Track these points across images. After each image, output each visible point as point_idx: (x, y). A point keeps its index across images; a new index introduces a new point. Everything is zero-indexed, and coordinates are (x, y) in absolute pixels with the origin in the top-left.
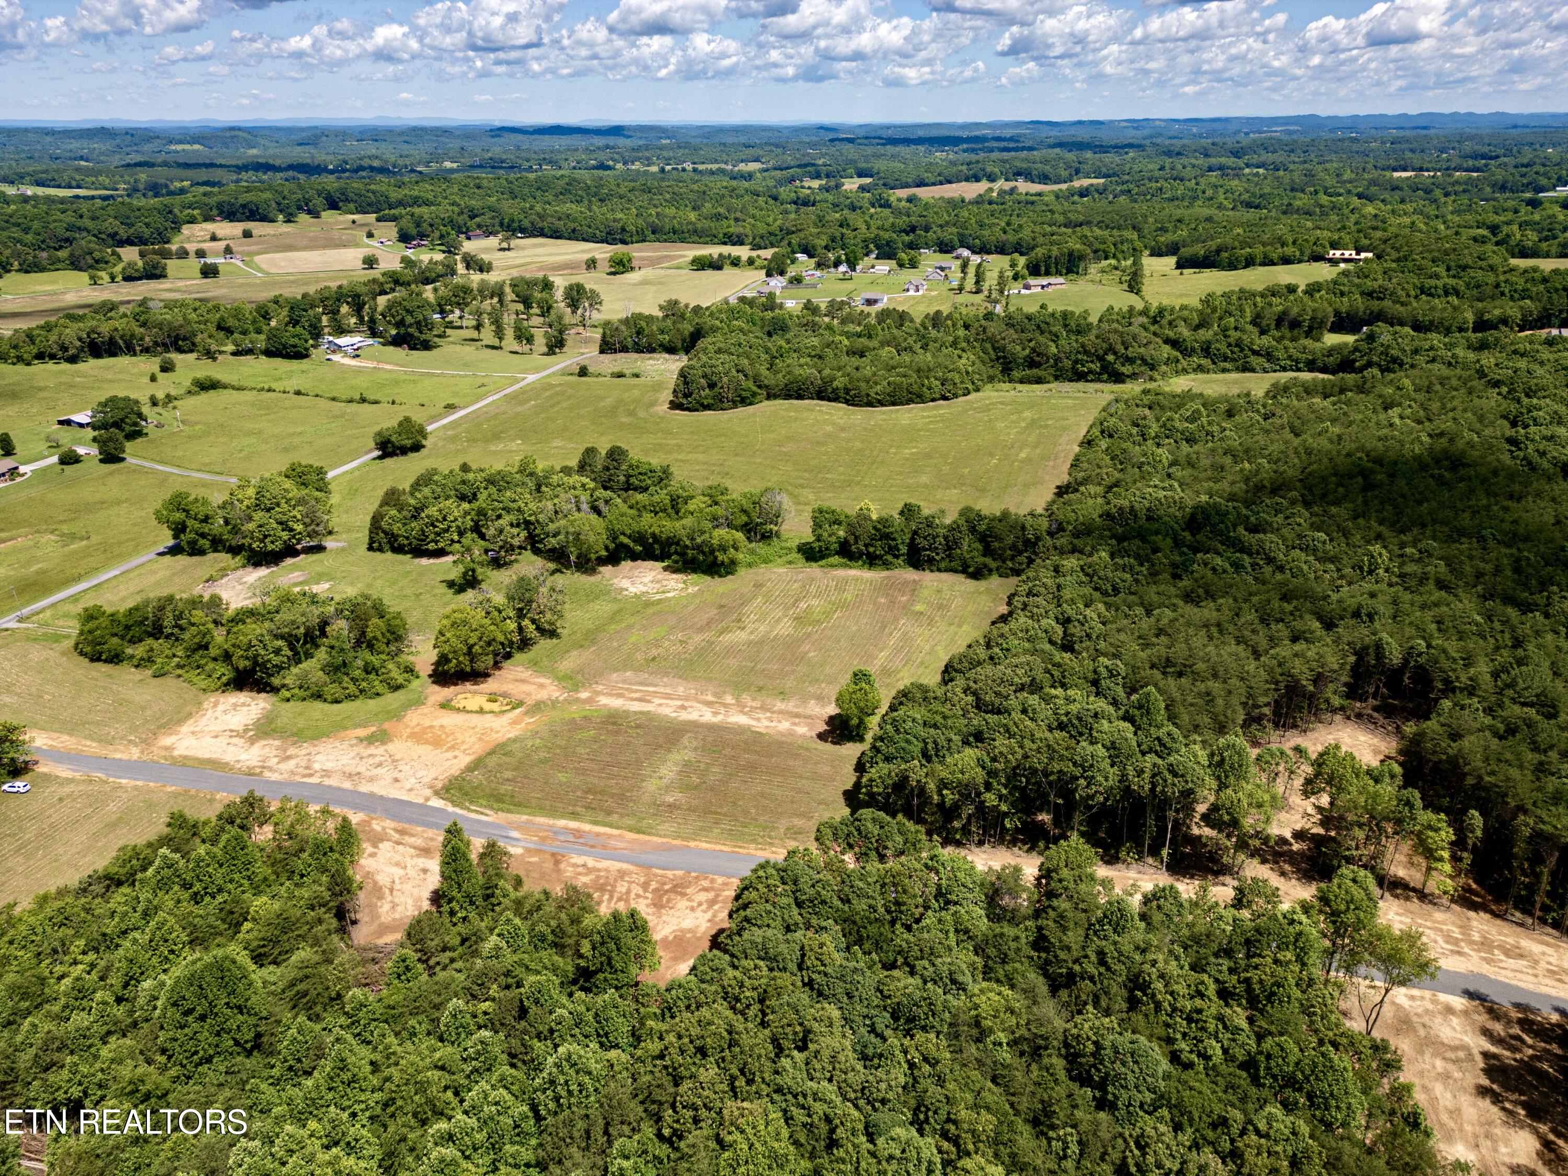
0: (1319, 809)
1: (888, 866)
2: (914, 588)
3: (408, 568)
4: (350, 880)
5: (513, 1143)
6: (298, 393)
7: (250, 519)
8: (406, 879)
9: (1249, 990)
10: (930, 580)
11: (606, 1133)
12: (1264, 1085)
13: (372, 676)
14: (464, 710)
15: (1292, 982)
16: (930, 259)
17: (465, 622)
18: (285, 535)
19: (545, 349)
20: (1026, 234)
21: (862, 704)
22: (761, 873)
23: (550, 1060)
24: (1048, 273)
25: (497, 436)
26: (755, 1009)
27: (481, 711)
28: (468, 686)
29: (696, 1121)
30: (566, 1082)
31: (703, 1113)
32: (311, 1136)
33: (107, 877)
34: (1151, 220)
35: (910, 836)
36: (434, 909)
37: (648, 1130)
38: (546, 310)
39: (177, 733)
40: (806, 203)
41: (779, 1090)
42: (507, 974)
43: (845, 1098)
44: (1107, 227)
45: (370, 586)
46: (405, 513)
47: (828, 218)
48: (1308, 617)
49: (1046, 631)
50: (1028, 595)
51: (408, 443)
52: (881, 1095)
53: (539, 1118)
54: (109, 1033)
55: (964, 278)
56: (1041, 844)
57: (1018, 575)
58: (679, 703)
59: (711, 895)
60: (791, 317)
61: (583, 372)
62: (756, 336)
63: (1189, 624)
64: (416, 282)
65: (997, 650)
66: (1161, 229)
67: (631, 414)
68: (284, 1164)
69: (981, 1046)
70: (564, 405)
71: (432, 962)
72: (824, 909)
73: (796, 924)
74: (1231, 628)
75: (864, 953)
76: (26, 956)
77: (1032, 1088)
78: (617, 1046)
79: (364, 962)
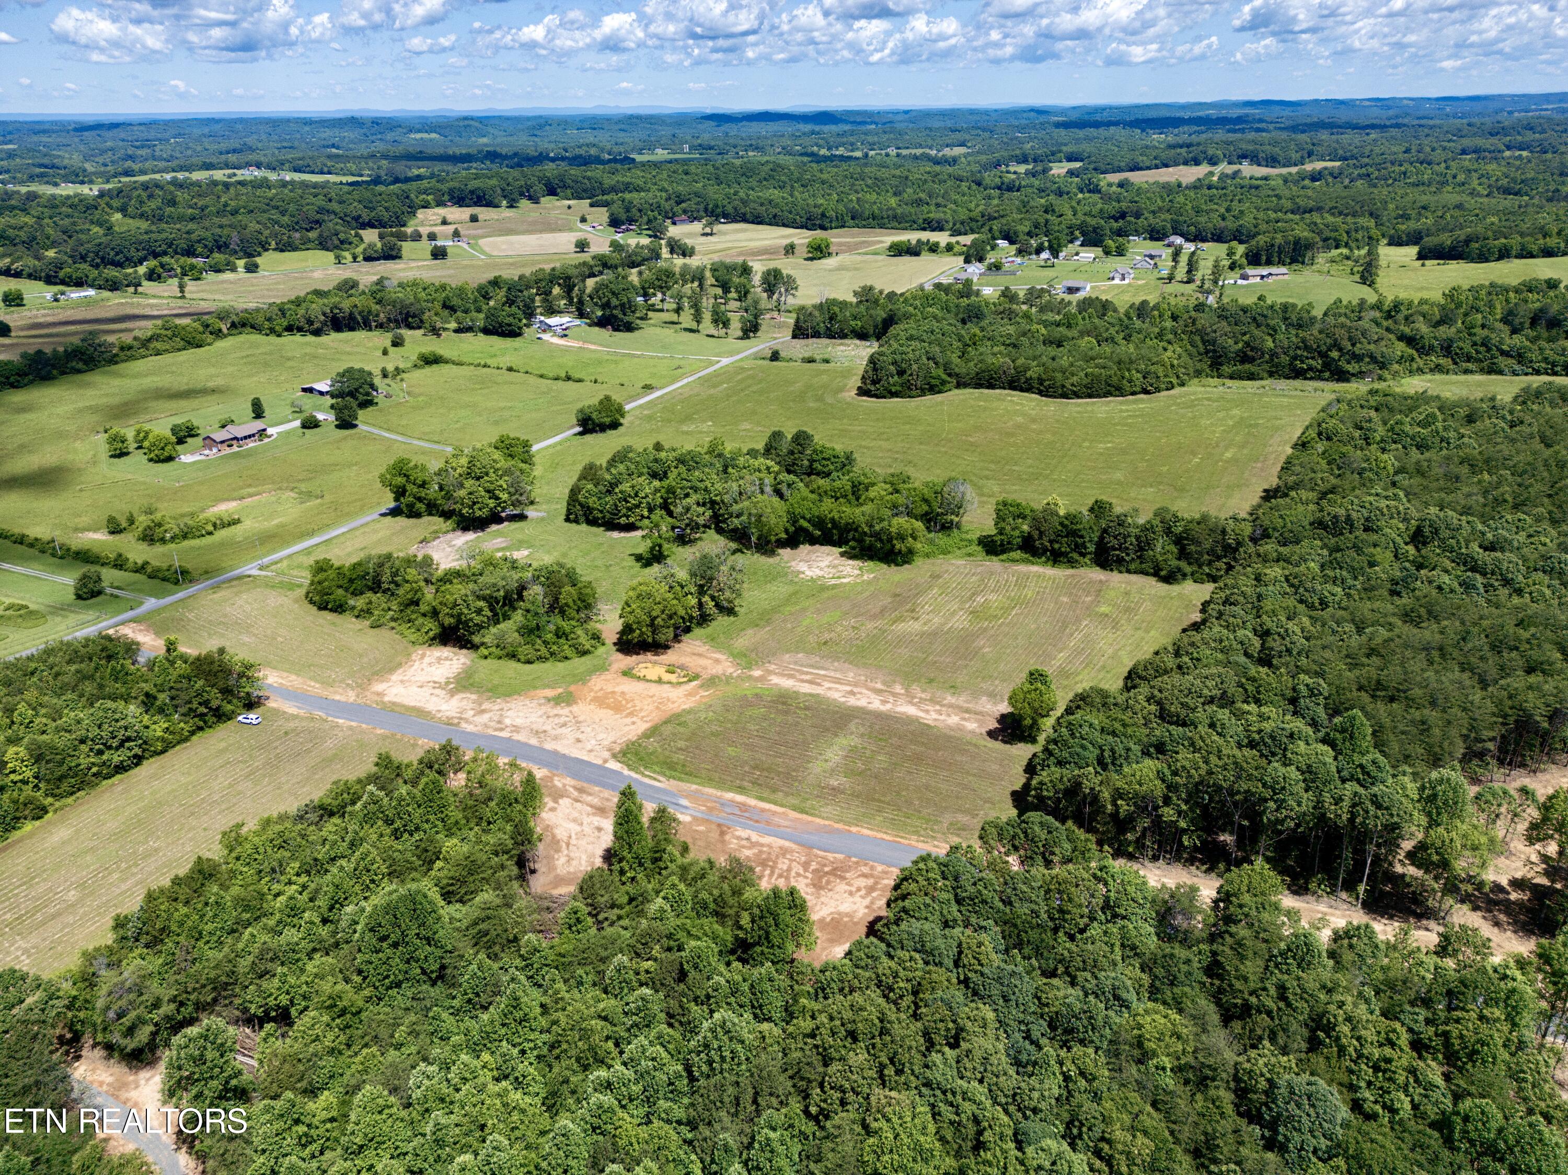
0: (1545, 858)
1: (1054, 872)
2: (1099, 590)
3: (601, 540)
4: (531, 832)
5: (666, 1099)
6: (510, 369)
7: (462, 486)
8: (581, 835)
9: (1447, 1044)
10: (1117, 580)
11: (755, 1102)
12: (1458, 1149)
13: (562, 641)
14: (644, 679)
15: (1500, 1042)
16: (1139, 247)
17: (649, 595)
18: (492, 503)
19: (740, 333)
20: (1247, 221)
21: (1036, 705)
22: (921, 865)
23: (706, 1025)
24: (1269, 263)
25: (688, 418)
26: (908, 999)
27: (660, 681)
28: (649, 656)
29: (843, 1103)
30: (720, 1047)
31: (850, 1096)
32: (484, 1067)
33: (322, 807)
34: (1391, 206)
35: (1079, 844)
36: (605, 867)
37: (796, 1105)
38: (743, 294)
39: (389, 680)
40: (1010, 188)
41: (928, 1084)
42: (670, 936)
43: (995, 1102)
44: (1340, 213)
45: (565, 555)
46: (601, 487)
47: (1032, 203)
48: (1547, 646)
49: (1242, 643)
50: (1224, 604)
51: (607, 420)
52: (1033, 1104)
53: (692, 1079)
54: (315, 950)
55: (1175, 267)
56: (1222, 866)
57: (1215, 581)
58: (848, 688)
59: (870, 882)
60: (987, 304)
61: (775, 356)
62: (949, 324)
63: (1406, 646)
64: (623, 265)
65: (1186, 659)
66: (1402, 216)
67: (820, 399)
68: (458, 1090)
69: (1143, 1068)
70: (755, 388)
71: (601, 917)
72: (984, 909)
73: (955, 920)
74: (1456, 653)
75: (1024, 958)
76: (249, 871)
77: (1196, 1118)
78: (769, 1020)
79: (540, 910)
